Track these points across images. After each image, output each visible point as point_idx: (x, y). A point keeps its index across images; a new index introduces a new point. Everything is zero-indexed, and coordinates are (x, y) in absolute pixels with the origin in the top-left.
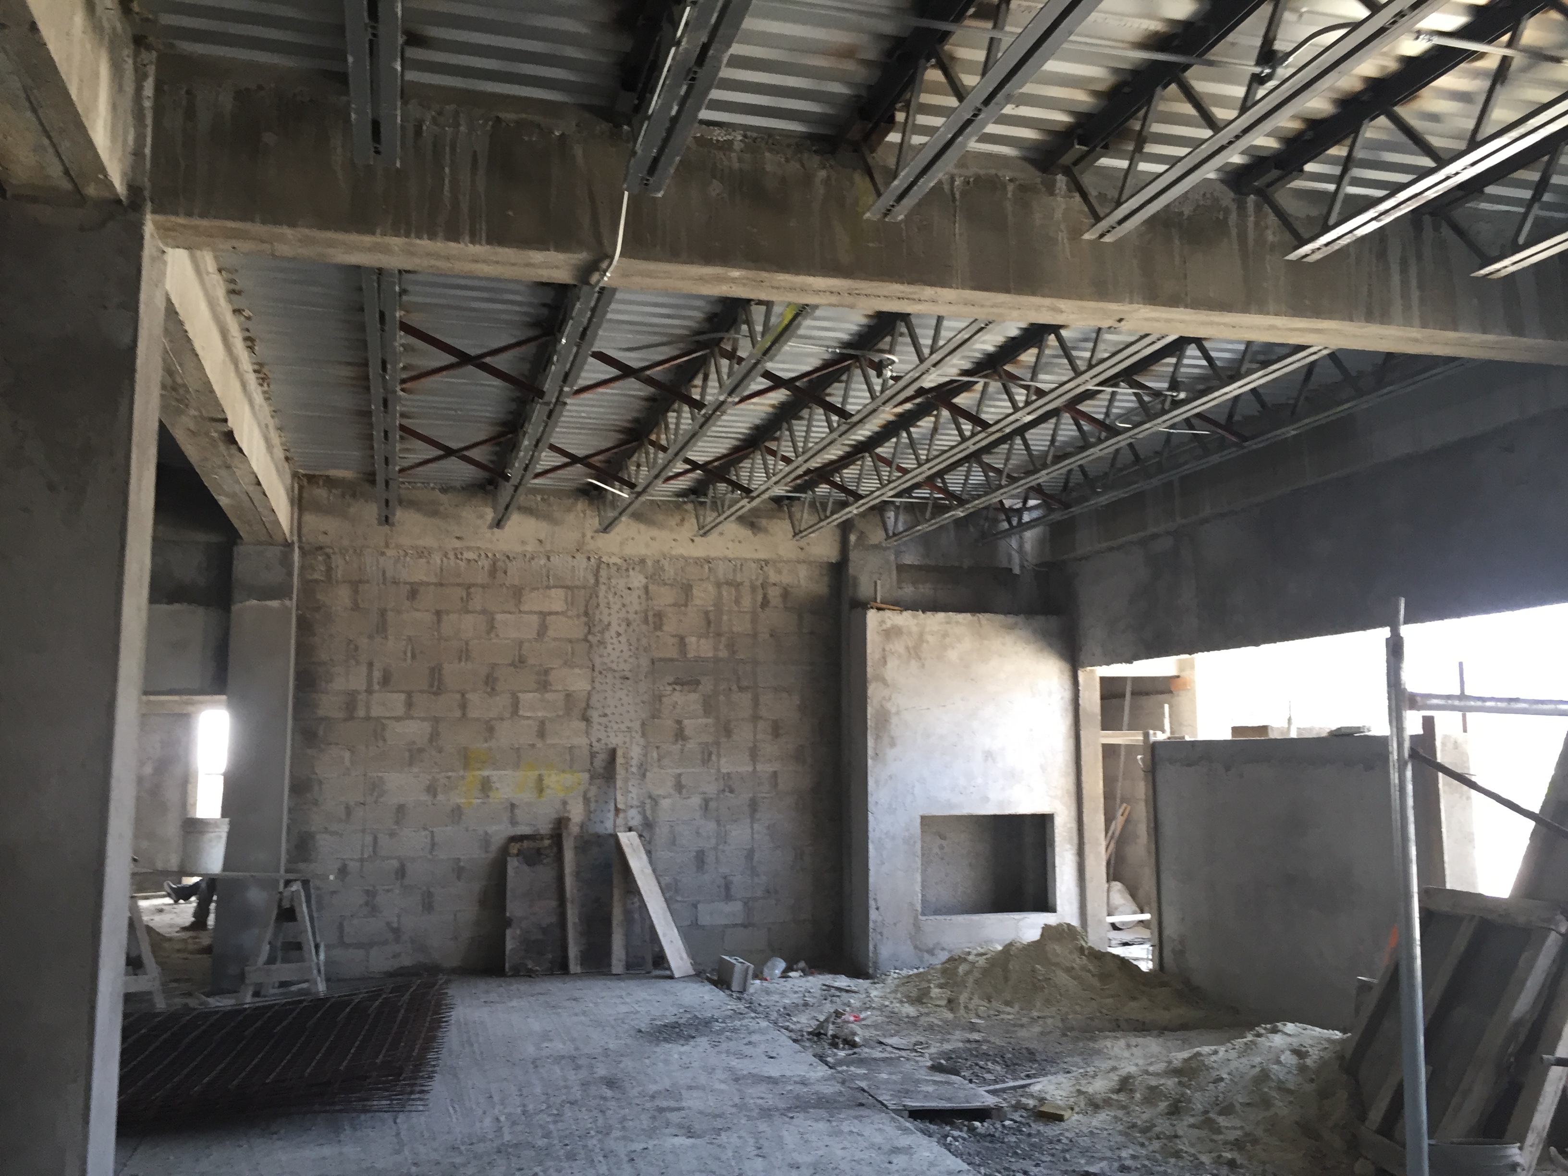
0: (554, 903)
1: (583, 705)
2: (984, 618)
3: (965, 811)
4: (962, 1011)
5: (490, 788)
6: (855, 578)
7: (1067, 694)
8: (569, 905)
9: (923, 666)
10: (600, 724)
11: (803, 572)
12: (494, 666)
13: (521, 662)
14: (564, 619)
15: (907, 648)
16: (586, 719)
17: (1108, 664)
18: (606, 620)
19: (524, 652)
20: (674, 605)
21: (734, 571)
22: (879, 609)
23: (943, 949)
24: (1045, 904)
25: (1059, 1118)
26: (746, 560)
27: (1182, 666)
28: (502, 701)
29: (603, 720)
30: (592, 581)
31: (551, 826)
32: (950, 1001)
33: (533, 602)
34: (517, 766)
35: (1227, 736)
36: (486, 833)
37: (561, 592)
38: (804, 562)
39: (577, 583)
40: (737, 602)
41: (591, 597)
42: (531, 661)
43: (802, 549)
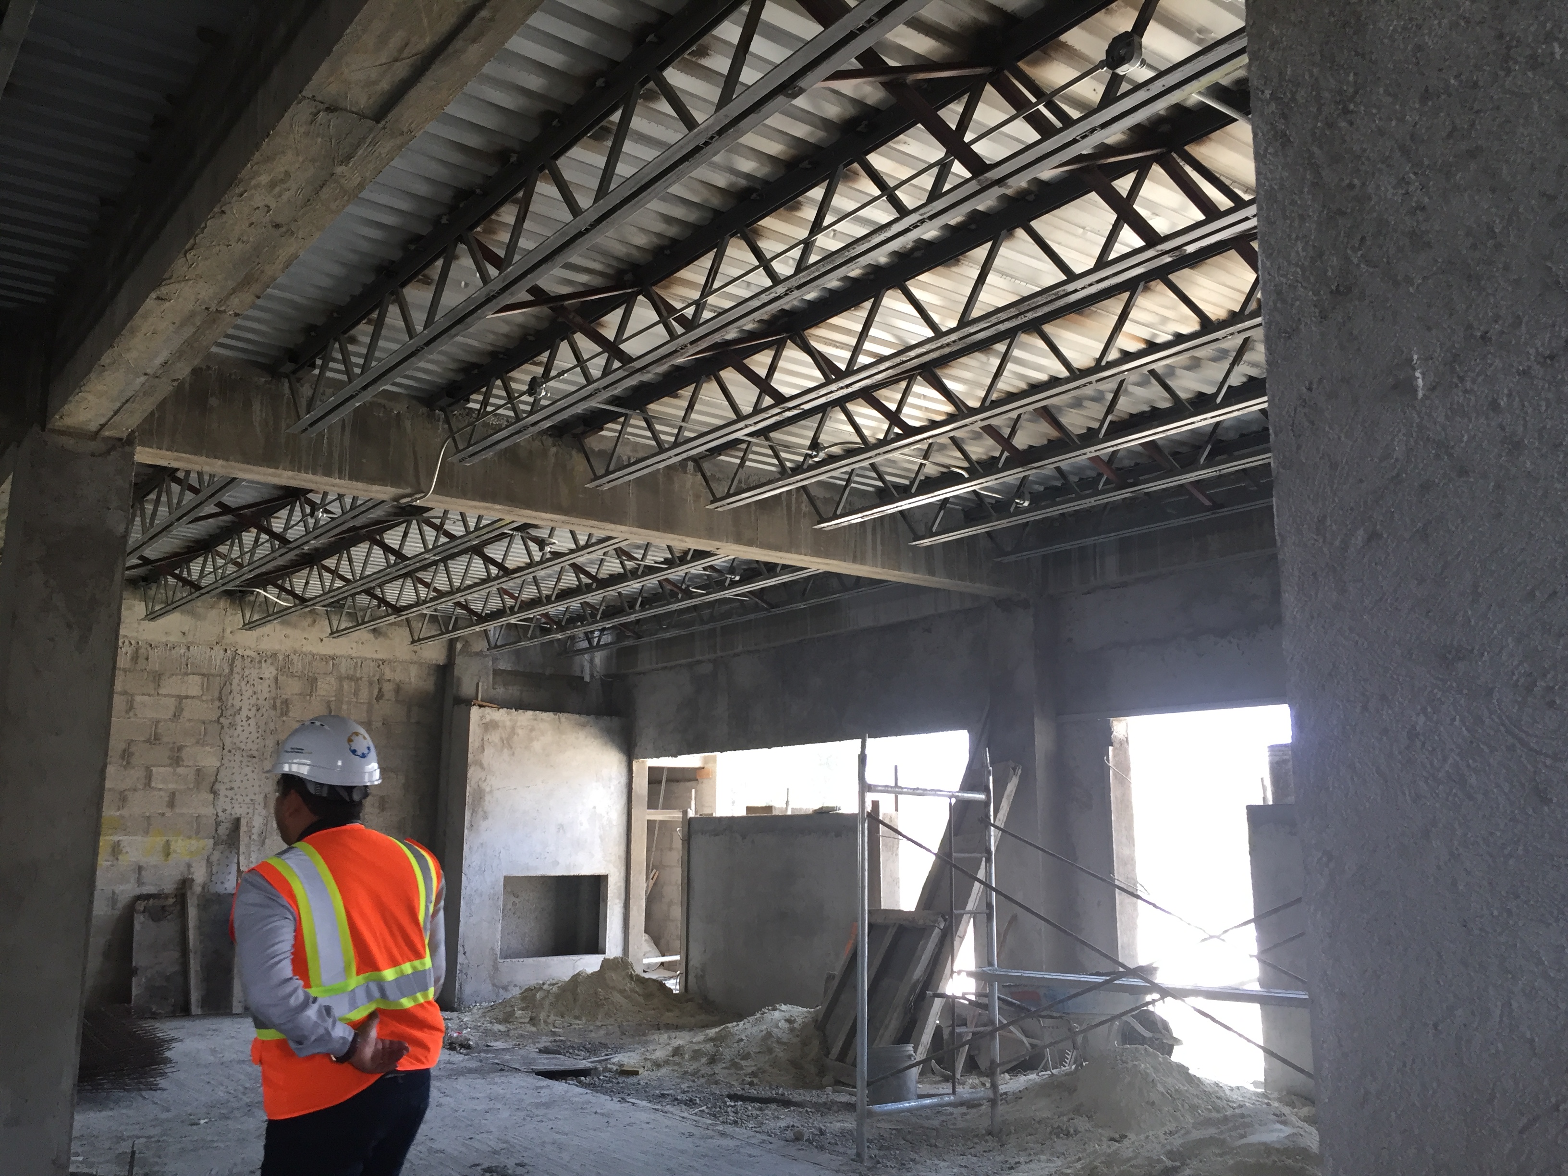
0: (176, 955)
1: (213, 779)
2: (563, 717)
3: (539, 873)
4: (542, 1025)
5: (120, 852)
6: (459, 679)
7: (624, 780)
8: (192, 955)
9: (513, 754)
10: (227, 796)
11: (414, 671)
12: (130, 743)
13: (155, 739)
14: (198, 702)
15: (502, 740)
16: (214, 792)
17: (658, 757)
18: (238, 704)
19: (159, 731)
20: (300, 694)
21: (355, 668)
22: (481, 706)
23: (515, 986)
24: (595, 946)
25: (636, 1073)
26: (366, 659)
27: (706, 760)
28: (136, 774)
29: (230, 793)
30: (227, 671)
31: (175, 886)
32: (531, 1019)
33: (171, 686)
34: (146, 832)
35: (743, 813)
36: (114, 893)
37: (197, 678)
38: (415, 663)
39: (213, 671)
40: (356, 694)
41: (225, 684)
42: (165, 739)
43: (416, 652)
